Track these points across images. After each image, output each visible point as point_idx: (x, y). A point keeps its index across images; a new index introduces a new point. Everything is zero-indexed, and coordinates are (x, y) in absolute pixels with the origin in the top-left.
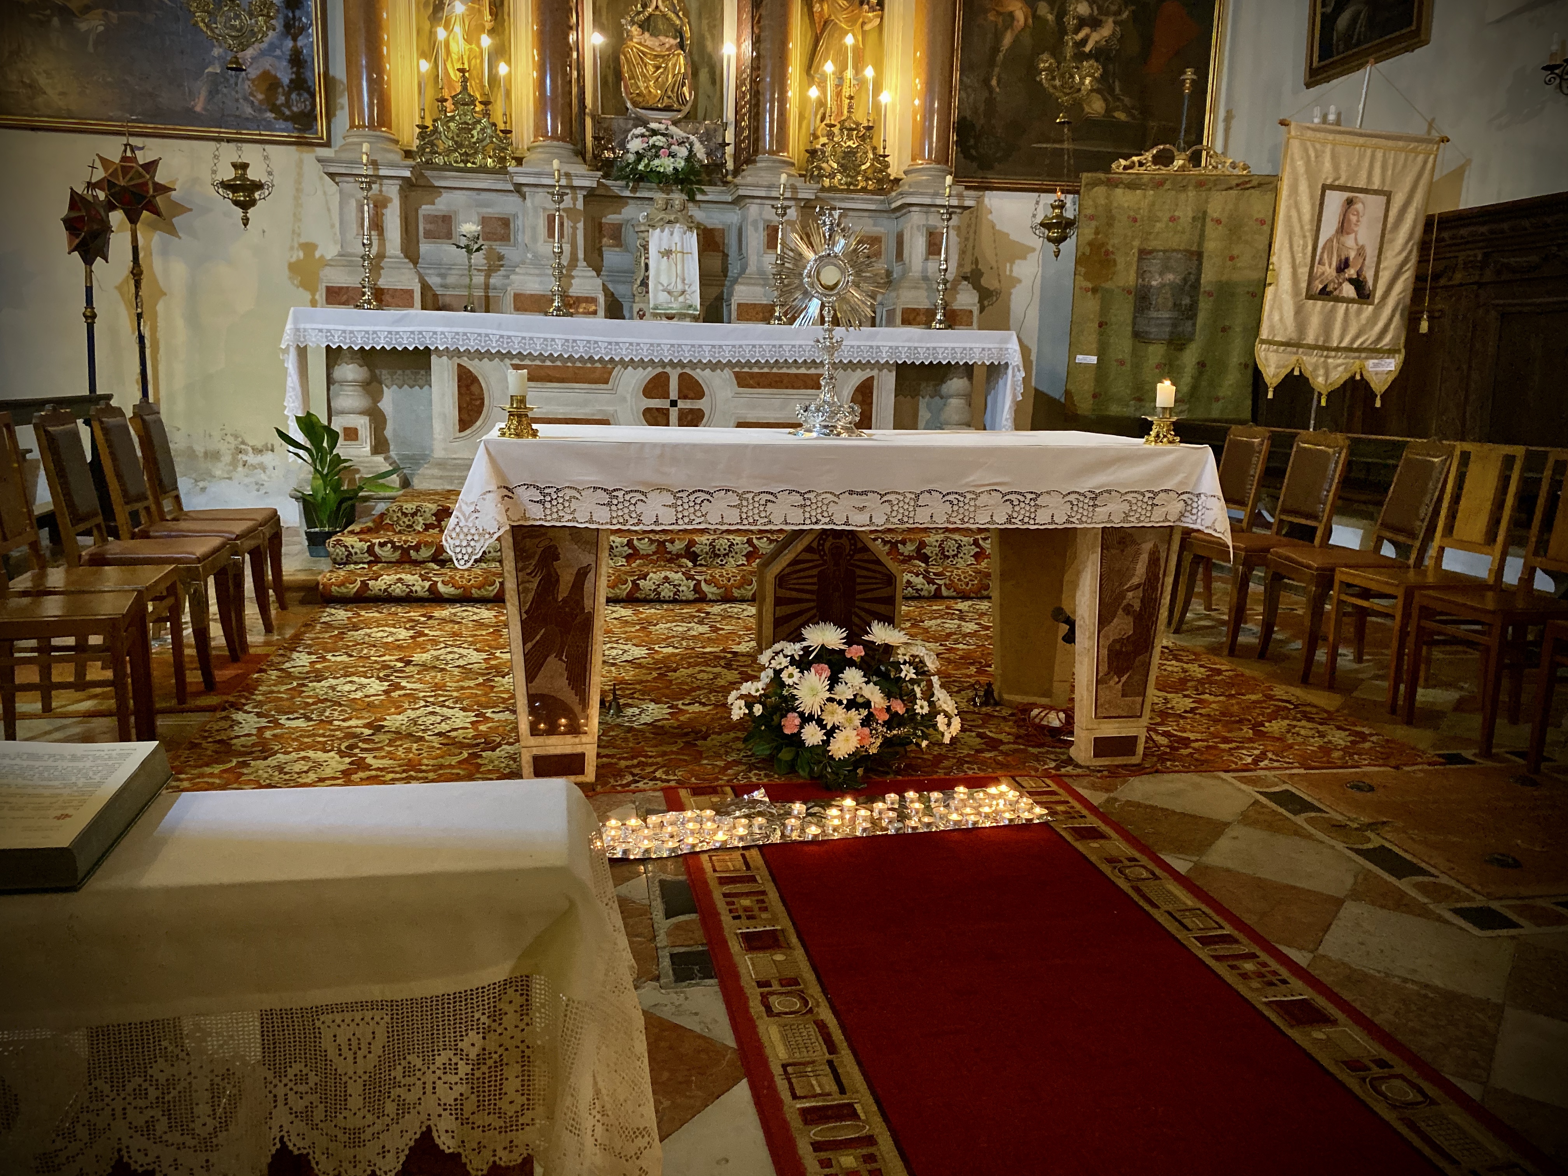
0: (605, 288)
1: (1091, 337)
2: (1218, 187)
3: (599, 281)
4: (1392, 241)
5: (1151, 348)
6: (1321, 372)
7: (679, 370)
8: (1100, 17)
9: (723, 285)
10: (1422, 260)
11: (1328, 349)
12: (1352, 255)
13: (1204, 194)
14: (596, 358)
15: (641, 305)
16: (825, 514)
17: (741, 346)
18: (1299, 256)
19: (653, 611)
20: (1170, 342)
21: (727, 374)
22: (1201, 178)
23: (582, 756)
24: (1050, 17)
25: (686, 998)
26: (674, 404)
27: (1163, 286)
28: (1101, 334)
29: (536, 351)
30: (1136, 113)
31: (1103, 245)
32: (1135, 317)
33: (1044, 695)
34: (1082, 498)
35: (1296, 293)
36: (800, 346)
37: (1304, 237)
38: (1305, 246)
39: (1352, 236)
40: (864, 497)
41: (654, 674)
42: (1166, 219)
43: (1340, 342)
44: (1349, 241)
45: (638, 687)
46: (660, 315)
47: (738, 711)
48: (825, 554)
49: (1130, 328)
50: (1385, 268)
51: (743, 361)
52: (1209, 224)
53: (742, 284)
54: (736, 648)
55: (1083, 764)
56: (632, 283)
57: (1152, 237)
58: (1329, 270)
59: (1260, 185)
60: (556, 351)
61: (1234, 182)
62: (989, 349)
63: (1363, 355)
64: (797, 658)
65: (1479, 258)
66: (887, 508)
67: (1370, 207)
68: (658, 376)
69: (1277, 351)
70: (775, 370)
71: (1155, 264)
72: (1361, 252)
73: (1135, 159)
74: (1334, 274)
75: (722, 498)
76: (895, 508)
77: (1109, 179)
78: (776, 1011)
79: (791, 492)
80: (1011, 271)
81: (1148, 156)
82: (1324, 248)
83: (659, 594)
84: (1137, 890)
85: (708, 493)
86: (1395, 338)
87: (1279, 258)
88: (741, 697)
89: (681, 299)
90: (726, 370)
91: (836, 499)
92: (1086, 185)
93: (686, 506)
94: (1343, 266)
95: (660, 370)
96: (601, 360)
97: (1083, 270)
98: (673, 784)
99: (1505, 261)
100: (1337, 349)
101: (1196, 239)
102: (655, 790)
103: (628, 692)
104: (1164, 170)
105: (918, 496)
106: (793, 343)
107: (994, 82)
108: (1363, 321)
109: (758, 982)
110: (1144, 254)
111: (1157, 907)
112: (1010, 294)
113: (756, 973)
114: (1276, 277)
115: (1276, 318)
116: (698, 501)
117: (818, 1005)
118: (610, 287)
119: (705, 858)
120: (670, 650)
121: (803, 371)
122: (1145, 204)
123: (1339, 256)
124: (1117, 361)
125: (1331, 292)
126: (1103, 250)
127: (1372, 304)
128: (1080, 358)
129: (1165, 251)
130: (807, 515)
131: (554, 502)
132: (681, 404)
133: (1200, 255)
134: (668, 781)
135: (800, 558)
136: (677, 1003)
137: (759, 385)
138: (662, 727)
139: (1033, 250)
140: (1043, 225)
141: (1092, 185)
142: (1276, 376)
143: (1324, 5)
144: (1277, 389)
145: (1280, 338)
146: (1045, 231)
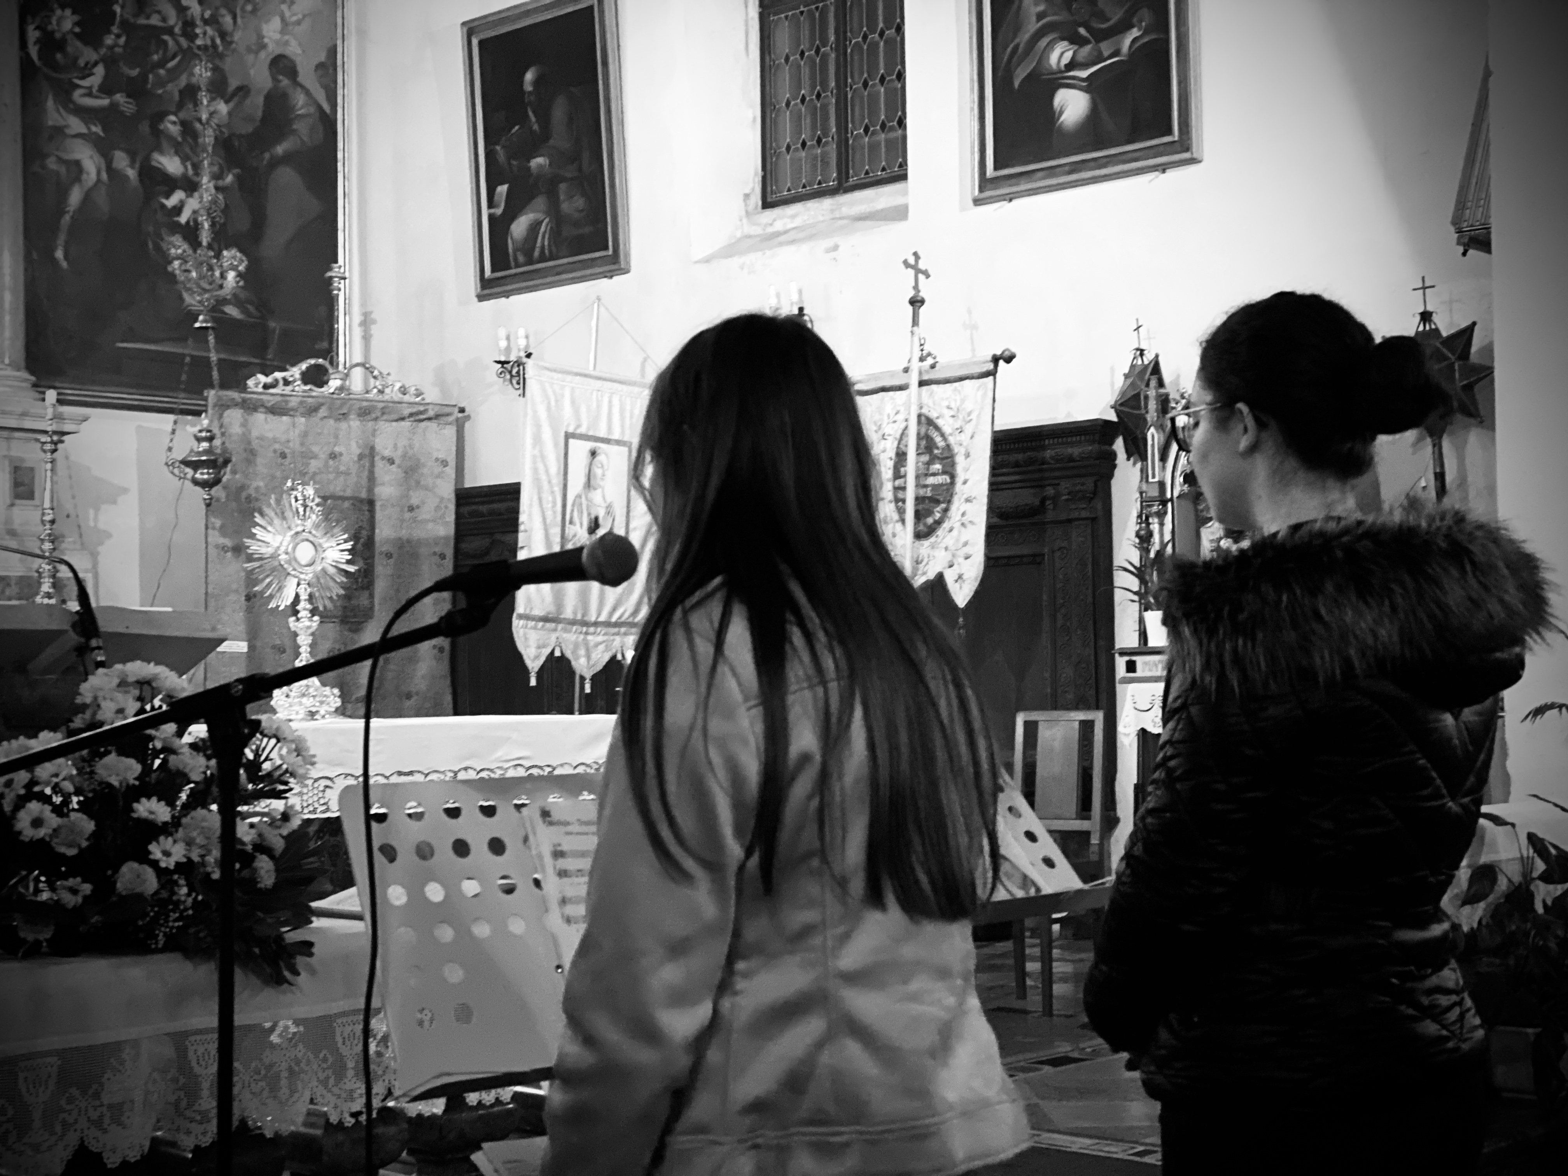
1: (236, 614)
2: (385, 417)
6: (582, 652)
8: (196, 179)
11: (587, 624)
12: (601, 514)
13: (370, 424)
18: (549, 514)
20: (344, 620)
22: (365, 404)
24: (131, 173)
28: (249, 610)
30: (251, 308)
31: (242, 488)
37: (553, 491)
38: (554, 504)
39: (599, 491)
42: (323, 456)
43: (599, 615)
52: (380, 465)
58: (580, 531)
59: (437, 417)
61: (406, 412)
63: (623, 630)
69: (535, 628)
72: (609, 510)
73: (278, 375)
74: (586, 535)
77: (244, 401)
81: (295, 372)
92: (215, 406)
94: (594, 525)
97: (218, 523)
100: (596, 624)
101: (364, 482)
104: (317, 391)
107: (59, 254)
114: (529, 539)
122: (294, 434)
123: (589, 514)
124: (274, 647)
129: (326, 498)
133: (371, 503)
140: (186, 463)
141: (223, 406)
142: (537, 657)
143: (491, 205)
144: (540, 674)
145: (538, 612)
146: (189, 472)
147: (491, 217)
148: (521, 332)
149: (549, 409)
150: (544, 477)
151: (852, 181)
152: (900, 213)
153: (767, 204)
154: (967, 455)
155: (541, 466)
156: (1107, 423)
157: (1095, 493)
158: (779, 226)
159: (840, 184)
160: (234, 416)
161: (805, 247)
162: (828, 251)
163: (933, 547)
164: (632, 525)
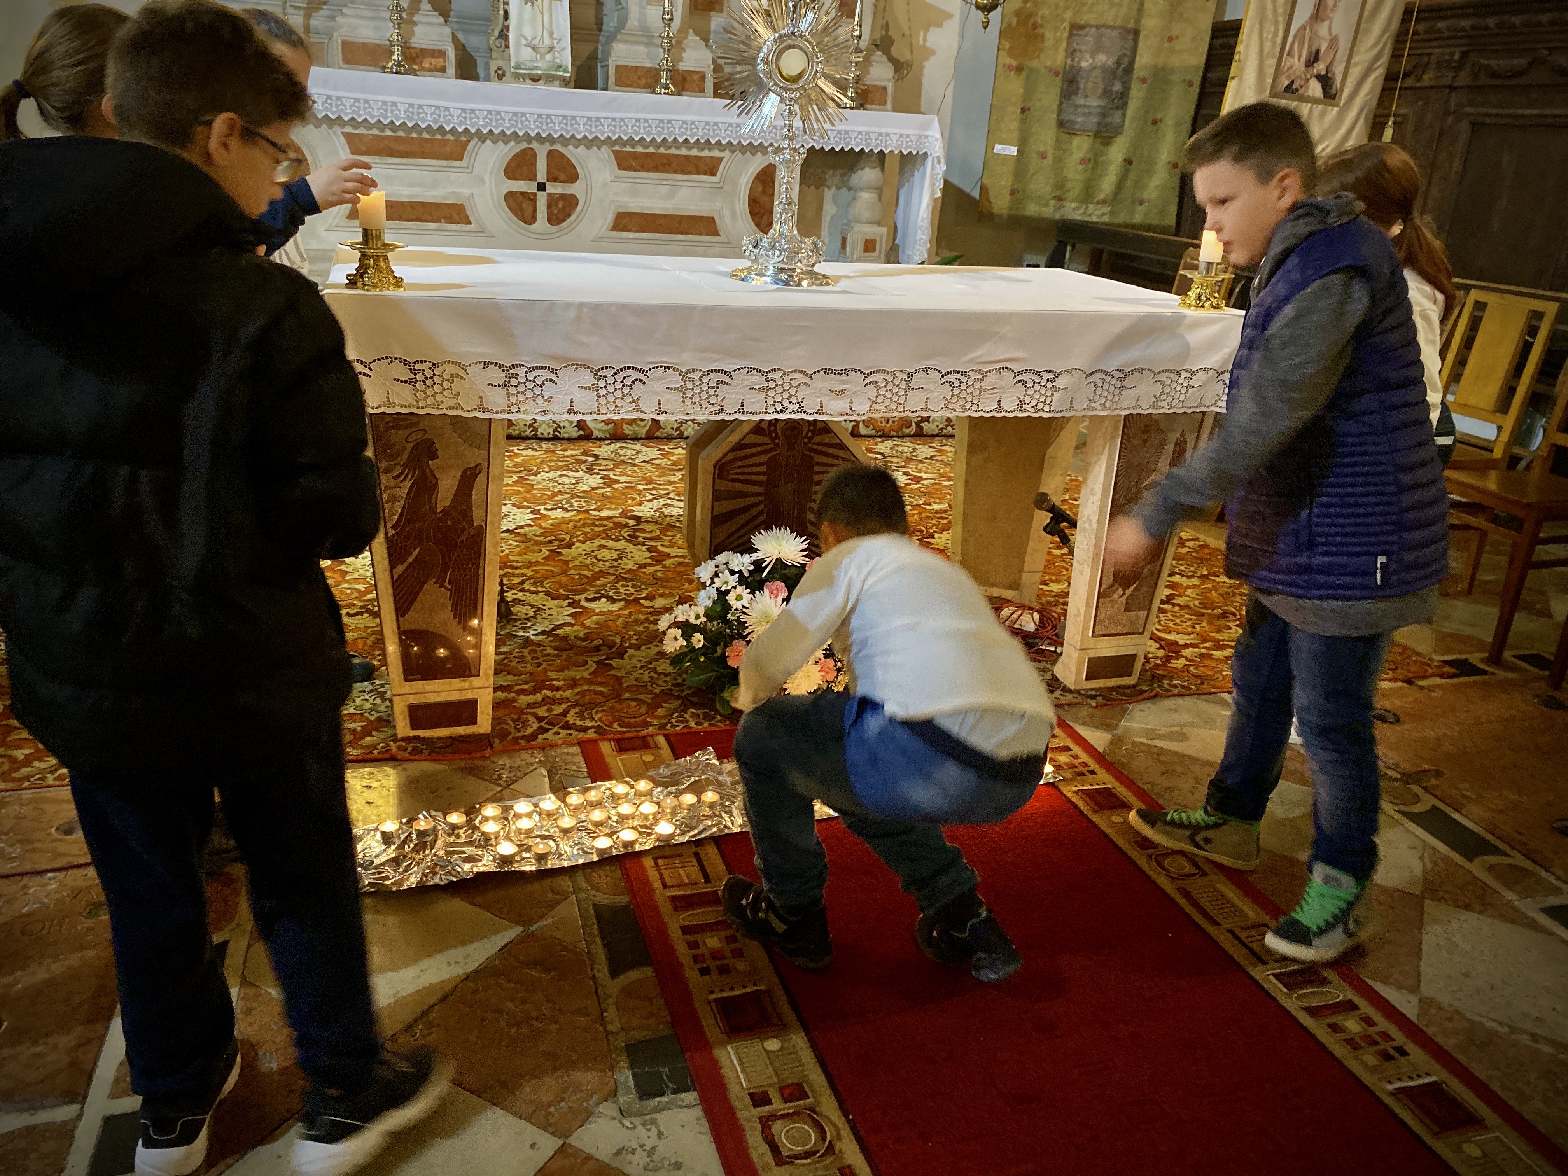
0: (455, 39)
1: (1011, 124)
3: (447, 31)
4: (1368, 31)
5: (1076, 141)
7: (548, 147)
9: (598, 41)
10: (1396, 56)
12: (1324, 47)
14: (448, 129)
15: (500, 63)
16: (794, 400)
17: (622, 120)
18: (1268, 45)
19: (530, 452)
20: (1097, 135)
21: (606, 152)
23: (473, 703)
25: (660, 1134)
26: (542, 187)
27: (1093, 68)
28: (1023, 121)
29: (373, 117)
31: (1031, 15)
32: (1061, 103)
33: (1010, 587)
34: (1108, 378)
35: (1260, 90)
36: (693, 123)
37: (1276, 22)
38: (1275, 34)
39: (1326, 23)
40: (844, 377)
41: (545, 551)
44: (1323, 30)
45: (528, 572)
46: (523, 76)
47: (674, 642)
48: (777, 437)
49: (1054, 116)
50: (1356, 64)
51: (625, 138)
53: (620, 41)
54: (639, 511)
55: (1072, 688)
56: (489, 34)
57: (1086, 8)
58: (1297, 64)
60: (398, 119)
62: (908, 136)
64: (746, 574)
65: (1457, 57)
66: (871, 391)
68: (524, 151)
70: (662, 150)
71: (1088, 39)
72: (1334, 42)
74: (1303, 68)
75: (660, 379)
76: (882, 392)
78: (785, 1153)
79: (750, 370)
80: (925, 40)
82: (1295, 37)
83: (536, 430)
84: (1187, 895)
85: (641, 371)
87: (1247, 46)
88: (676, 624)
89: (548, 57)
90: (604, 148)
91: (807, 380)
93: (611, 389)
94: (1314, 58)
95: (525, 145)
96: (453, 131)
97: (1007, 44)
98: (591, 734)
99: (1485, 62)
101: (1134, 13)
102: (569, 744)
103: (516, 580)
105: (910, 376)
106: (684, 118)
108: (1326, 126)
109: (751, 1095)
110: (1076, 28)
111: (1218, 924)
112: (922, 67)
113: (748, 1080)
114: (1241, 70)
116: (628, 382)
117: (839, 1139)
118: (461, 36)
119: (648, 862)
120: (559, 514)
121: (694, 152)
123: (1310, 47)
124: (1038, 153)
125: (1297, 90)
126: (1031, 22)
127: (1337, 106)
128: (998, 148)
129: (1098, 27)
130: (771, 401)
131: (429, 382)
132: (551, 188)
133: (1136, 32)
134: (585, 729)
135: (748, 440)
136: (648, 1148)
137: (644, 168)
138: (566, 637)
139: (950, 16)
164: (1356, 59)
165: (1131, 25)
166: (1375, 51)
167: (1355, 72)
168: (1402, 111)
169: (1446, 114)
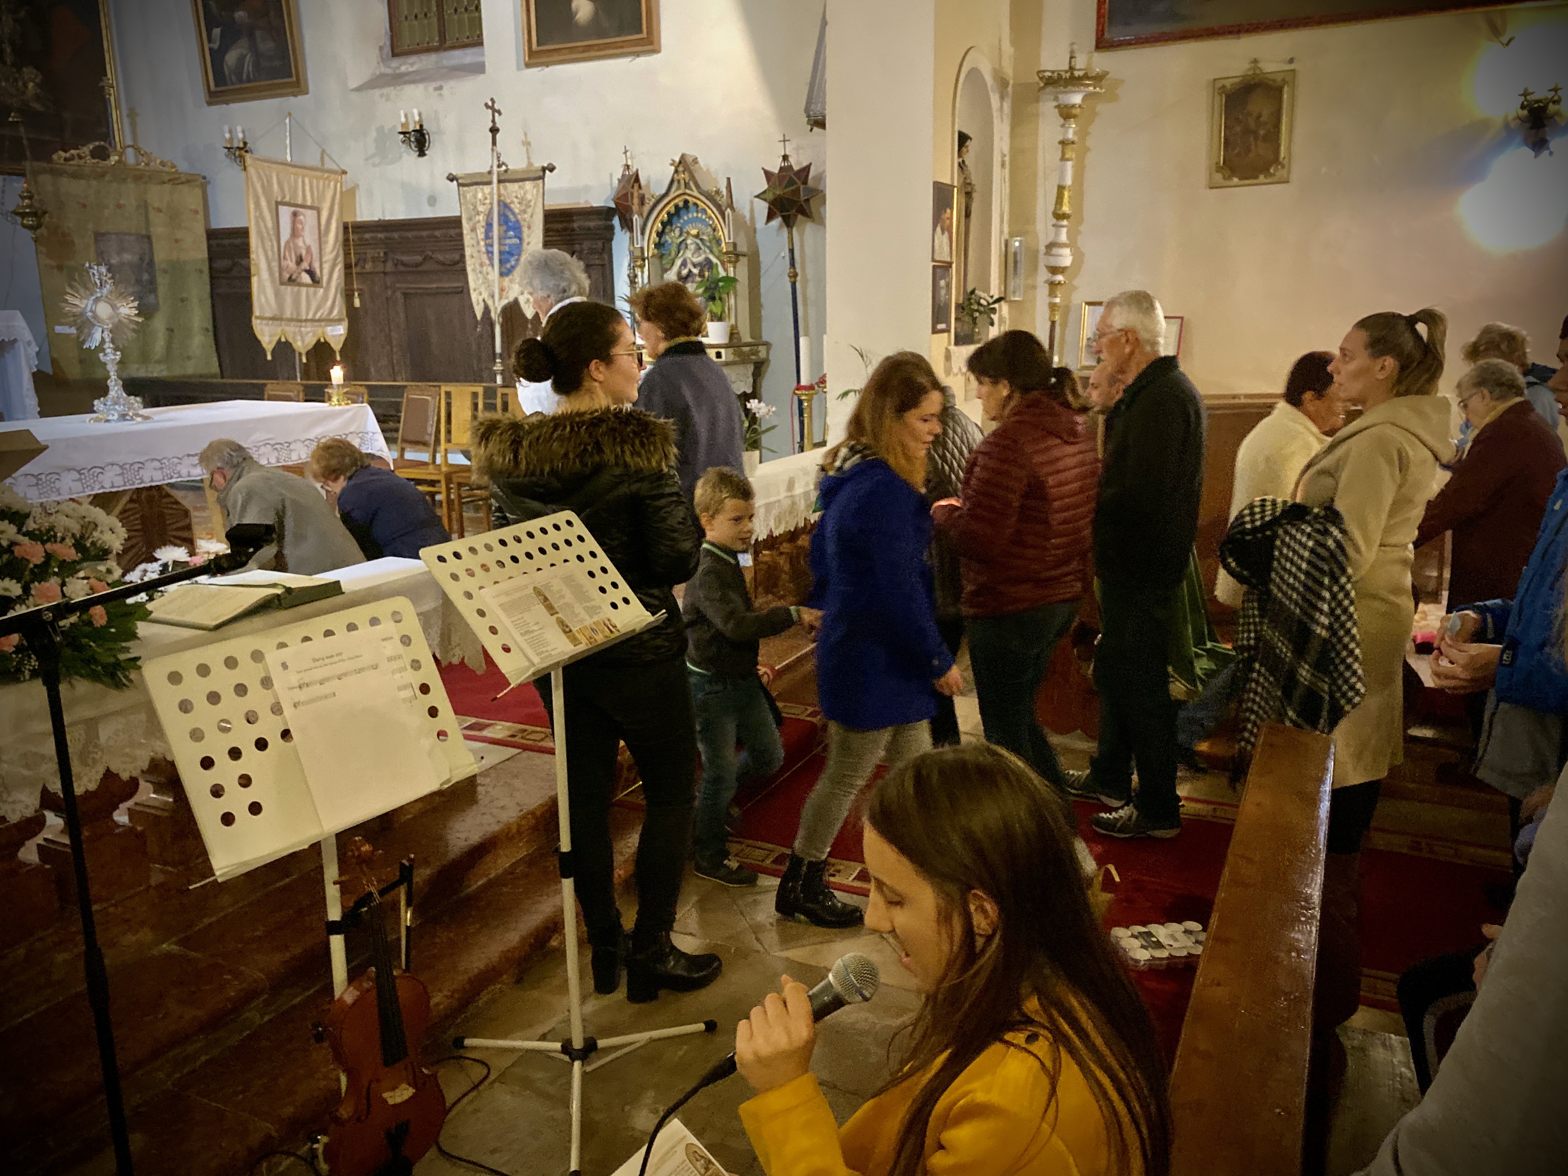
2: (152, 181)
4: (327, 242)
6: (299, 338)
10: (346, 255)
11: (300, 321)
12: (304, 253)
13: (142, 185)
18: (270, 253)
22: (137, 172)
27: (122, 264)
30: (49, 103)
31: (59, 228)
35: (273, 281)
37: (271, 240)
38: (272, 246)
39: (301, 239)
42: (113, 206)
43: (307, 314)
44: (300, 243)
50: (326, 262)
52: (152, 212)
57: (103, 221)
58: (291, 264)
61: (167, 178)
63: (323, 324)
65: (382, 254)
67: (308, 218)
69: (267, 325)
71: (113, 245)
72: (308, 249)
73: (74, 152)
74: (295, 266)
77: (52, 169)
81: (86, 150)
82: (285, 248)
85: (101, 467)
86: (340, 311)
92: (31, 172)
94: (300, 260)
97: (44, 250)
99: (399, 258)
100: (306, 320)
101: (143, 224)
104: (103, 163)
108: (319, 300)
110: (98, 236)
114: (257, 269)
115: (263, 300)
122: (90, 192)
123: (295, 253)
125: (295, 280)
126: (60, 232)
128: (59, 329)
129: (116, 234)
133: (149, 237)
140: (15, 213)
141: (36, 173)
142: (270, 342)
143: (210, 41)
144: (273, 352)
145: (268, 315)
146: (19, 219)
147: (210, 49)
148: (239, 129)
149: (263, 186)
150: (264, 230)
151: (448, 43)
152: (479, 68)
153: (394, 55)
154: (529, 227)
155: (261, 223)
156: (610, 209)
157: (603, 249)
158: (403, 69)
159: (441, 45)
160: (45, 179)
161: (421, 86)
162: (436, 89)
163: (511, 281)
164: (324, 259)
165: (144, 232)
166: (335, 253)
167: (326, 267)
168: (360, 287)
169: (386, 288)
